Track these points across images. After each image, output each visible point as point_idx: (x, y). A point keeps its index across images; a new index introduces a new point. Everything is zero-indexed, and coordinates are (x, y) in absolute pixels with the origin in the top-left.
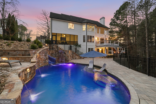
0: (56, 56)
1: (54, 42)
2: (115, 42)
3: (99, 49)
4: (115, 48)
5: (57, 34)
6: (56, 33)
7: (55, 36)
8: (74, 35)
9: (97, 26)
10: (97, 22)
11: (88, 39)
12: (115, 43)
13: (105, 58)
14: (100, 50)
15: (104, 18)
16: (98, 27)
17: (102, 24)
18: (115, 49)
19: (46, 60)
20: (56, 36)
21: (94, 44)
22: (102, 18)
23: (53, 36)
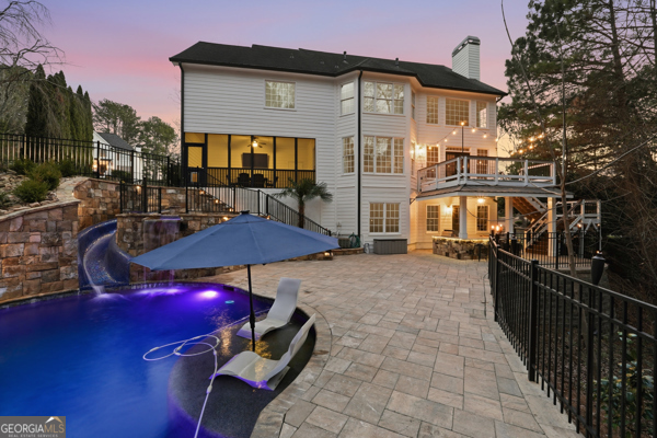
0: (137, 244)
1: (194, 177)
2: (526, 168)
3: (437, 208)
4: (533, 204)
5: (209, 138)
6: (206, 135)
7: (200, 149)
8: (296, 139)
9: (423, 85)
10: (441, 70)
11: (366, 158)
12: (526, 172)
13: (459, 257)
14: (447, 211)
15: (476, 42)
16: (428, 93)
17: (466, 74)
18: (537, 207)
19: (55, 266)
20: (204, 147)
21: (407, 182)
22: (464, 45)
23: (190, 149)
